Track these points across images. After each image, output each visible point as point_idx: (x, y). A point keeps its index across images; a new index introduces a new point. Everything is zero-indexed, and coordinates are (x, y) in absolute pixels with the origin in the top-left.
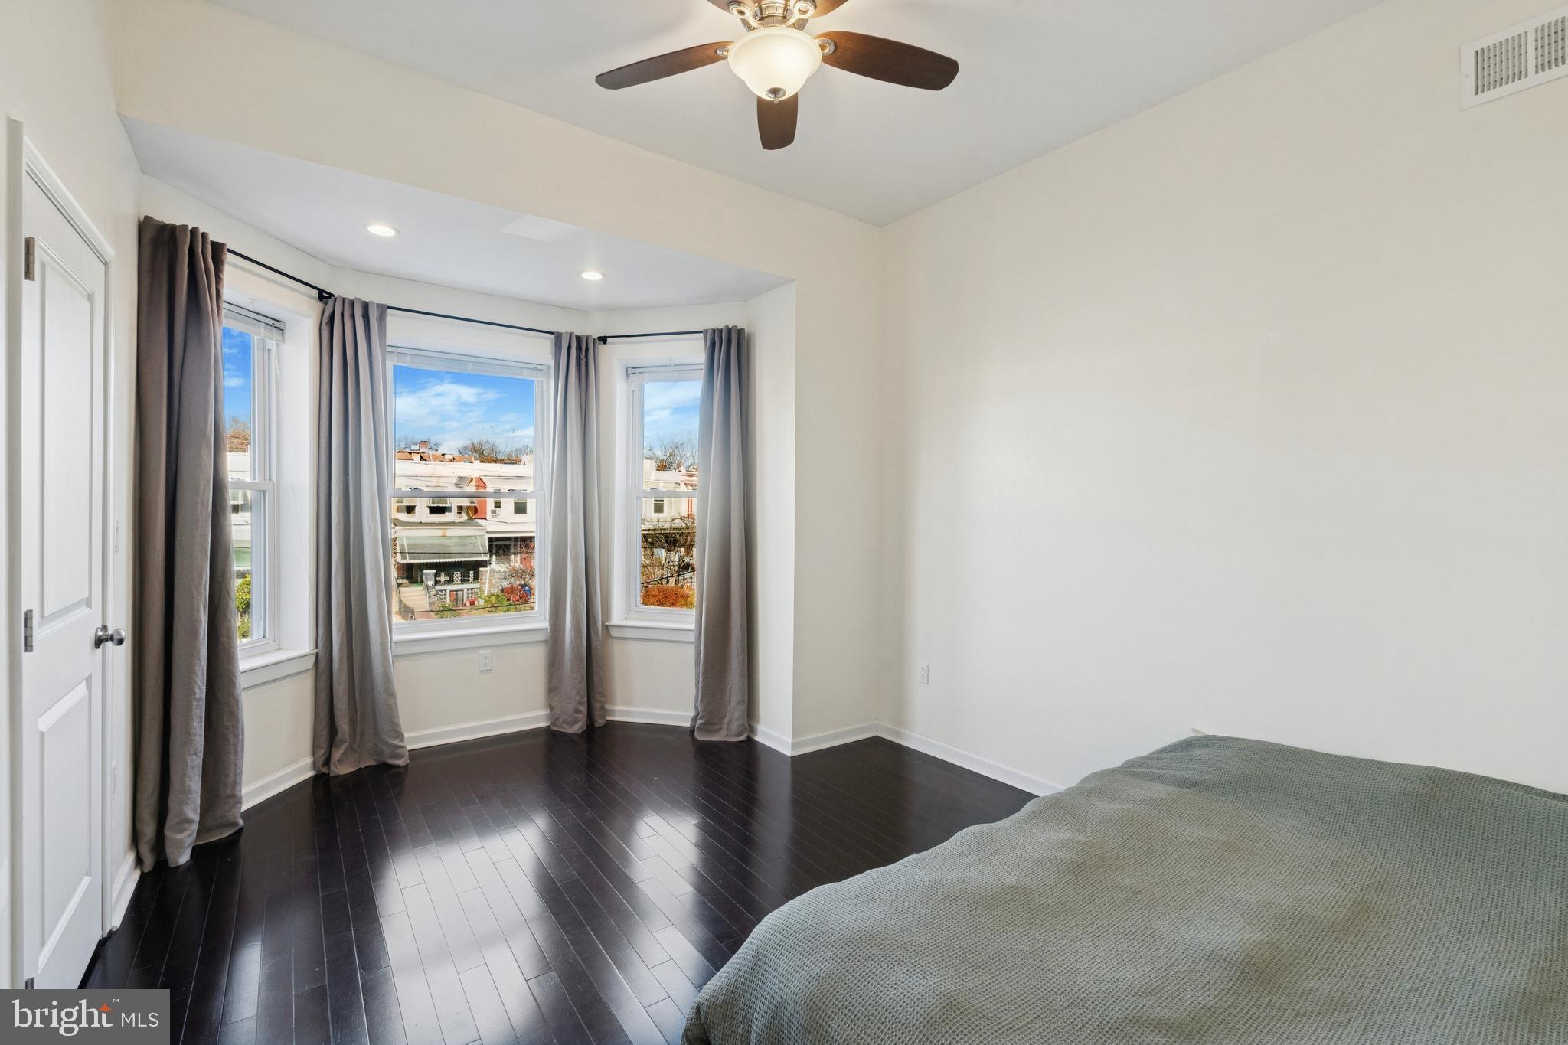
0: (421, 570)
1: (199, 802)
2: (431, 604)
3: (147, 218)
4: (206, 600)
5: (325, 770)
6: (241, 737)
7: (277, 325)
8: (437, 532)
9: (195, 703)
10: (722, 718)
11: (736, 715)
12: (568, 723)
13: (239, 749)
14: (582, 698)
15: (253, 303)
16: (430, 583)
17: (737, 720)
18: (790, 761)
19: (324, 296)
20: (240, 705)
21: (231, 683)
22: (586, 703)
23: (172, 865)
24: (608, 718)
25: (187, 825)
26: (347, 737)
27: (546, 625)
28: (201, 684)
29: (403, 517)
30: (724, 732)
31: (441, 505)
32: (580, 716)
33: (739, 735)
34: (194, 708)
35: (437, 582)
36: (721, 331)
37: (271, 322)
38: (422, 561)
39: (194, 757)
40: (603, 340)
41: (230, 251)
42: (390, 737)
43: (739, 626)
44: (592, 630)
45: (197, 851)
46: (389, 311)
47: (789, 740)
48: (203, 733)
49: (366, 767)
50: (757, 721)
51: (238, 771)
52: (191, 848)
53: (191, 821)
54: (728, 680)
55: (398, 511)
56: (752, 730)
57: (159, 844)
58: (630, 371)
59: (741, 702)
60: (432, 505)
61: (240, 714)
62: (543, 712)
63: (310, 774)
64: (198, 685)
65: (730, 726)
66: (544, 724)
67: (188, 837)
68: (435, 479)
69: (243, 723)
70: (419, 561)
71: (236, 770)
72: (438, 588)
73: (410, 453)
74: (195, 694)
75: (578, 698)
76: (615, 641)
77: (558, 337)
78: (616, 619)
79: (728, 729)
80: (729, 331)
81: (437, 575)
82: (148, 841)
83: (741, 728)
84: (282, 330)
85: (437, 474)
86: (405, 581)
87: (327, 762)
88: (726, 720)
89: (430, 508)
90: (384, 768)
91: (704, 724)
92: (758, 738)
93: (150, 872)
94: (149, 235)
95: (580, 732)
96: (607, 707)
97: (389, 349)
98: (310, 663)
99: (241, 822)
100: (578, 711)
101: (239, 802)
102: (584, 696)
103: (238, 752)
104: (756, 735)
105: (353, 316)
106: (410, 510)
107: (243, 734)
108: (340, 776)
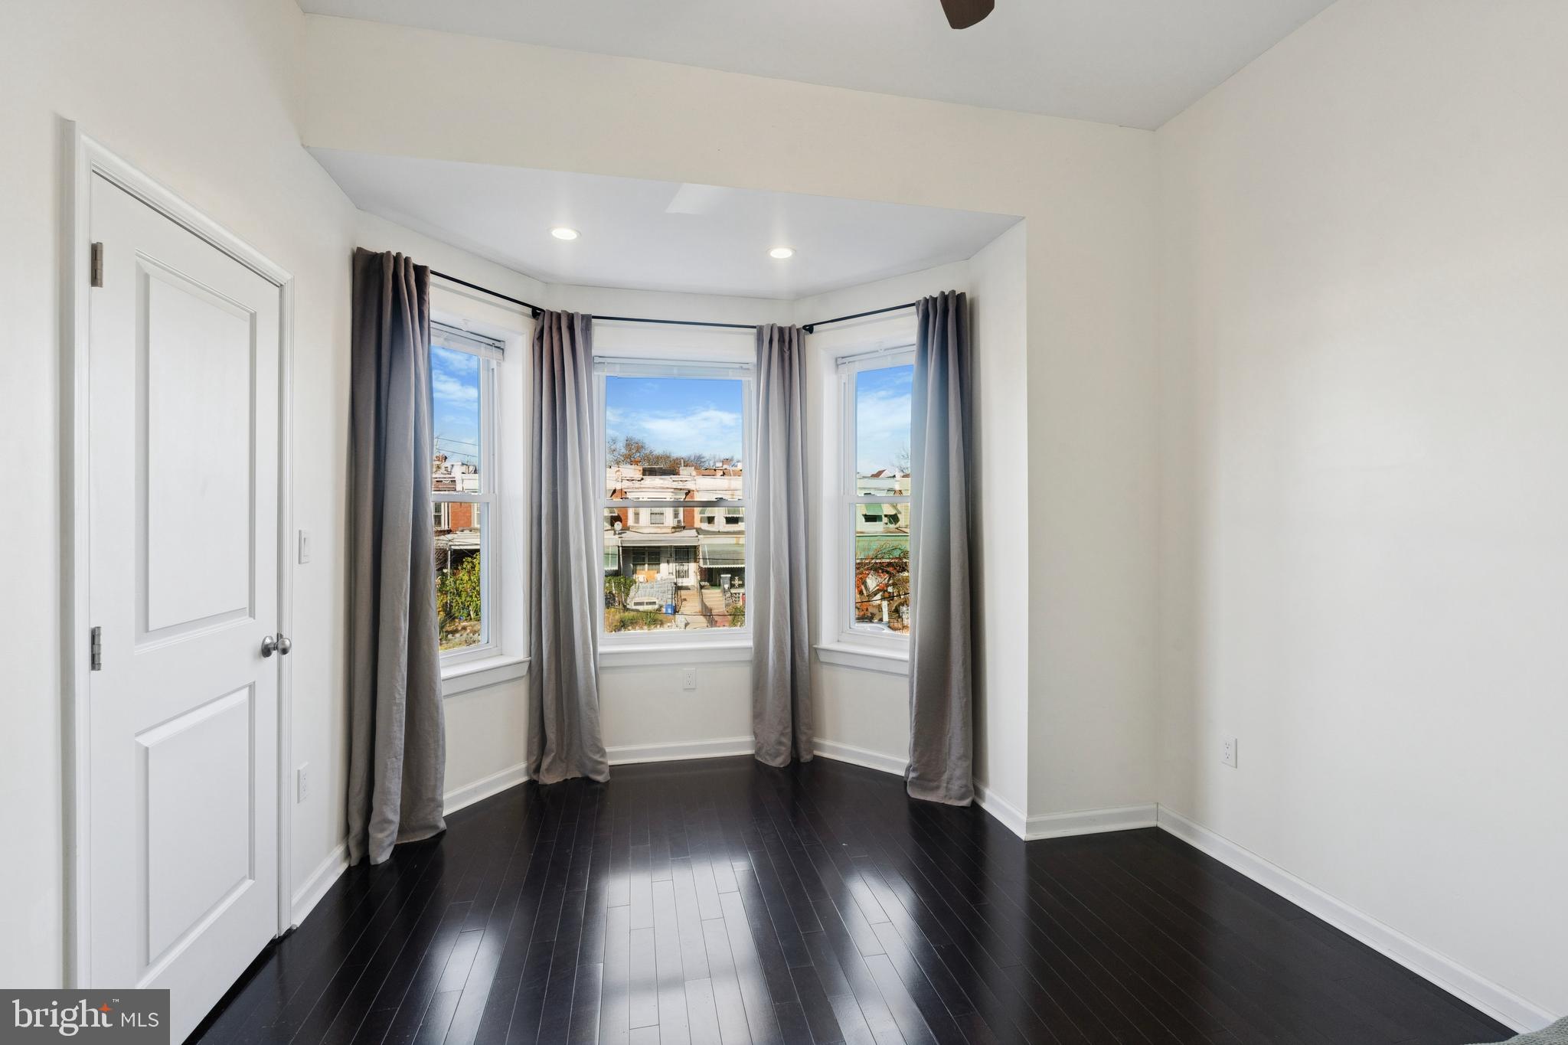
0: (720, 574)
1: (399, 803)
2: (727, 605)
3: (359, 249)
4: (406, 608)
5: (535, 777)
6: (441, 742)
7: (497, 345)
8: (731, 540)
9: (395, 708)
10: (940, 774)
11: (958, 772)
12: (770, 755)
13: (440, 753)
14: (785, 728)
15: (466, 324)
16: (727, 586)
17: (959, 778)
18: (1023, 847)
19: (536, 312)
20: (440, 711)
21: (432, 689)
22: (790, 734)
23: (372, 863)
24: (817, 753)
25: (386, 825)
26: (554, 746)
27: (750, 643)
28: (401, 690)
29: (705, 526)
30: (942, 792)
31: (735, 516)
32: (783, 748)
33: (962, 798)
34: (394, 712)
35: (732, 586)
36: (935, 300)
37: (491, 342)
38: (719, 566)
39: (394, 759)
40: (810, 329)
41: (433, 273)
42: (591, 751)
43: (961, 662)
44: (796, 651)
45: (399, 851)
46: (594, 320)
47: (1023, 817)
48: (403, 737)
49: (572, 779)
50: (986, 784)
51: (439, 776)
52: (392, 848)
53: (390, 822)
54: (948, 726)
55: (701, 522)
56: (978, 792)
57: (365, 840)
58: (840, 361)
59: (963, 757)
60: (728, 516)
61: (440, 721)
62: (749, 738)
63: (523, 779)
64: (399, 691)
65: (950, 786)
66: (749, 752)
67: (387, 837)
68: (730, 492)
69: (443, 728)
70: (717, 566)
71: (436, 774)
72: (733, 591)
73: (715, 470)
74: (395, 699)
75: (780, 728)
76: (824, 666)
77: (760, 330)
78: (827, 640)
79: (948, 789)
80: (945, 298)
81: (732, 579)
82: (356, 836)
83: (963, 790)
84: (503, 349)
85: (732, 487)
86: (706, 583)
87: (537, 770)
88: (945, 777)
89: (726, 518)
90: (588, 781)
91: (917, 778)
92: (985, 806)
93: (354, 866)
94: (360, 265)
95: (782, 766)
96: (816, 740)
97: (597, 360)
98: (524, 670)
99: (443, 825)
100: (780, 743)
101: (440, 805)
102: (788, 727)
103: (440, 758)
104: (984, 801)
105: (560, 329)
106: (711, 520)
107: (444, 739)
108: (546, 785)
